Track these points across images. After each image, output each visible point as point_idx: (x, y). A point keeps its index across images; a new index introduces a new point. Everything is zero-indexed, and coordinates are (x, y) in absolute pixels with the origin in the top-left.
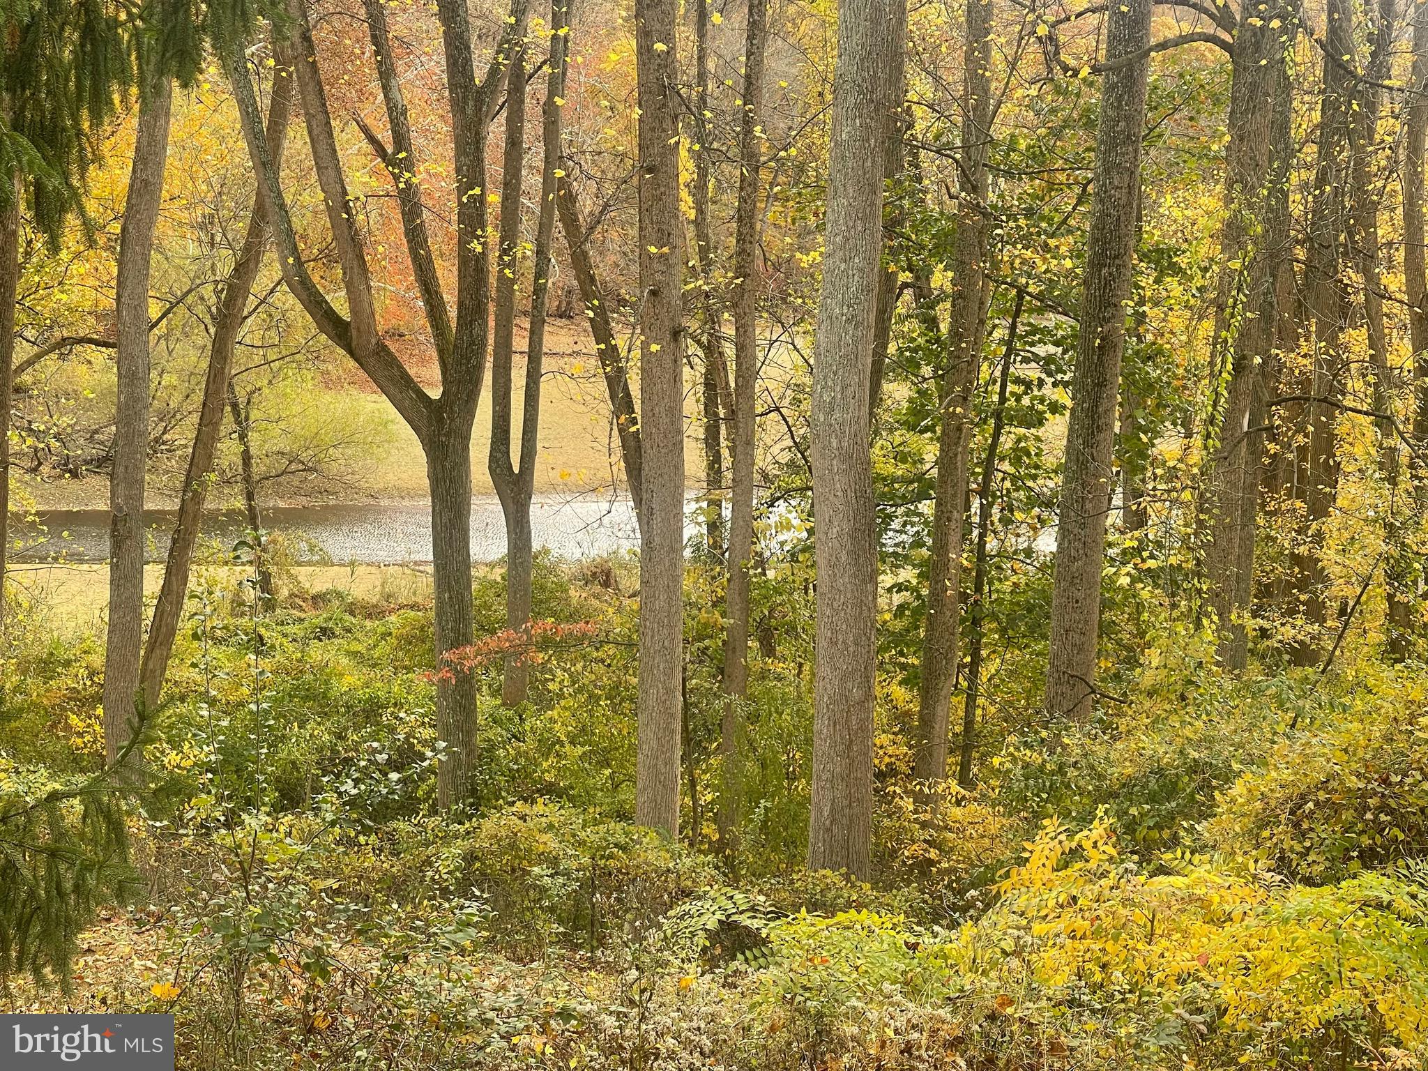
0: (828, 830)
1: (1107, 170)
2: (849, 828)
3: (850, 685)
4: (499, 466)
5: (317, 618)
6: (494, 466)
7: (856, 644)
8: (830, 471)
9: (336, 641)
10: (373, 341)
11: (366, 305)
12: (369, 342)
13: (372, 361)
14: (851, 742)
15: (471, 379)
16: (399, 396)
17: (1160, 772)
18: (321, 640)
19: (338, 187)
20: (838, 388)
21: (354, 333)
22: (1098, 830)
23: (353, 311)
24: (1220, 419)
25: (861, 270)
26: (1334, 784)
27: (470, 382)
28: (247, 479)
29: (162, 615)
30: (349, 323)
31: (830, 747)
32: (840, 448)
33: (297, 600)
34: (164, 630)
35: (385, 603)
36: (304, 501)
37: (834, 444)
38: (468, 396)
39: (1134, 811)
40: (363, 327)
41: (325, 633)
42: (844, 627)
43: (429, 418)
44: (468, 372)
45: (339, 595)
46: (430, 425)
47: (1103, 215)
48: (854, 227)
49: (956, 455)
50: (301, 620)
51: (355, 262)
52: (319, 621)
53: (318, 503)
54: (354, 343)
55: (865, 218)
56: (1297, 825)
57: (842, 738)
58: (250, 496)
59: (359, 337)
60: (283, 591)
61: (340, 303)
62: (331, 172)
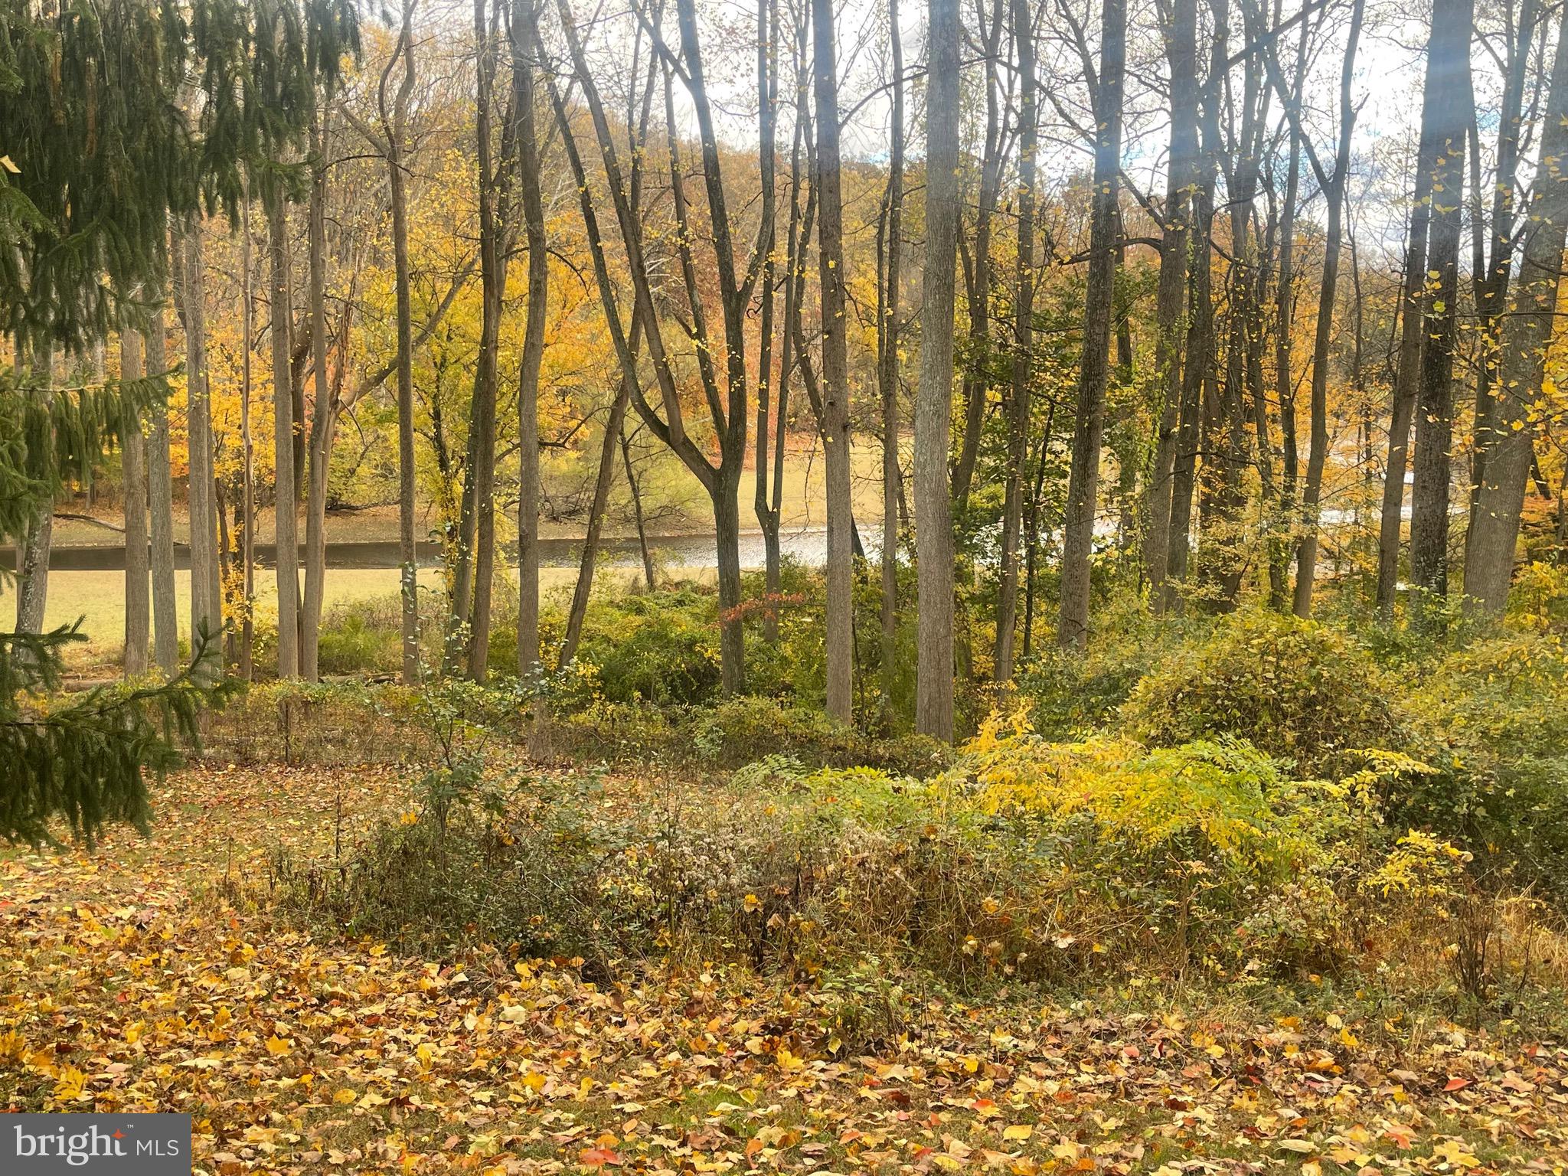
0: (927, 711)
1: (1092, 324)
2: (940, 710)
3: (938, 627)
4: (760, 507)
5: (676, 594)
6: (758, 507)
7: (942, 603)
8: (925, 502)
9: (685, 607)
10: (682, 437)
11: (677, 417)
12: (679, 438)
14: (940, 659)
16: (697, 468)
17: (1108, 676)
18: (677, 607)
19: (660, 350)
20: (929, 454)
21: (671, 432)
22: (1021, 715)
23: (670, 421)
24: (1153, 466)
25: (942, 384)
26: (1196, 682)
27: (737, 459)
28: (639, 519)
29: (579, 593)
30: (668, 427)
31: (927, 663)
32: (930, 488)
33: (667, 585)
34: (580, 601)
35: (715, 587)
36: (678, 532)
37: (927, 487)
38: (736, 467)
39: (1093, 700)
40: (676, 429)
41: (680, 603)
42: (934, 593)
43: (714, 480)
45: (689, 582)
46: (715, 484)
47: (1090, 350)
48: (936, 359)
49: (1013, 495)
50: (668, 596)
51: (670, 392)
52: (677, 597)
53: (685, 533)
54: (671, 440)
55: (943, 353)
56: (1174, 708)
57: (934, 658)
58: (640, 528)
59: (674, 435)
60: (659, 580)
61: (662, 415)
62: (655, 342)
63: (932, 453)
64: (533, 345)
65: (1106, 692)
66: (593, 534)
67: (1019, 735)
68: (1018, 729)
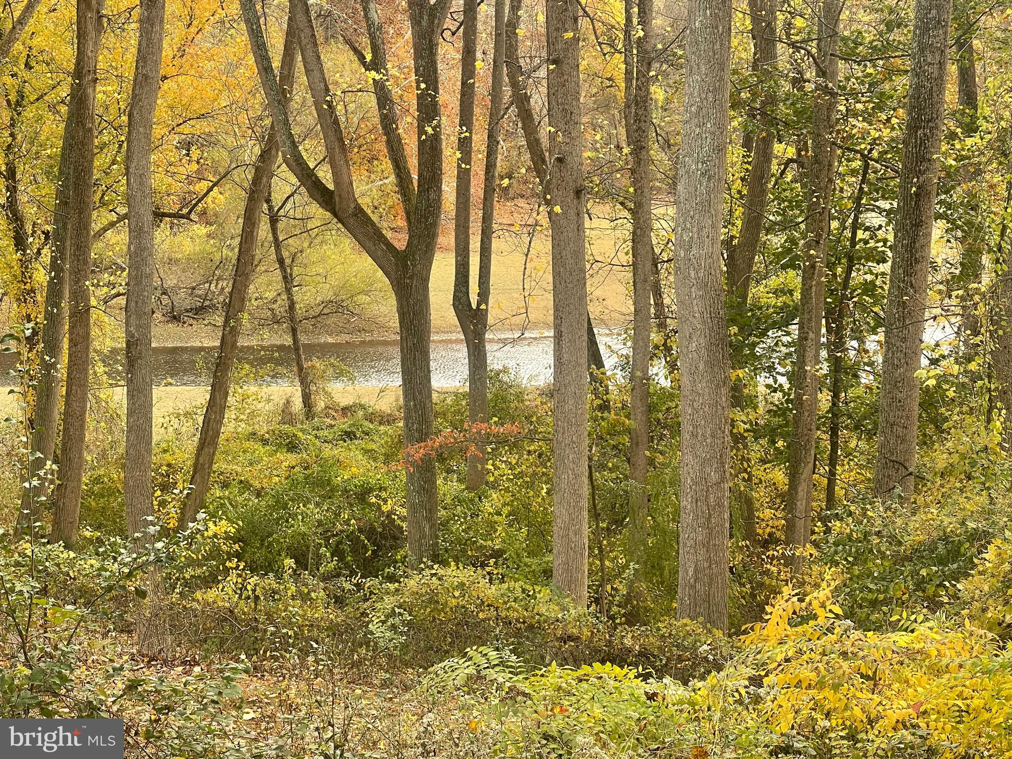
0: (693, 587)
1: (922, 51)
2: (710, 585)
3: (708, 470)
4: (460, 303)
5: (344, 424)
6: (457, 303)
7: (713, 436)
8: (690, 296)
9: (356, 442)
10: (352, 206)
11: (346, 178)
12: (349, 207)
13: (352, 221)
14: (710, 515)
15: (429, 234)
16: (373, 248)
18: (345, 441)
19: (322, 85)
20: (695, 230)
21: (337, 199)
22: (823, 593)
23: (336, 183)
25: (713, 133)
27: (428, 236)
28: (292, 320)
29: (209, 421)
30: (333, 192)
31: (693, 520)
32: (697, 278)
33: (330, 411)
34: (211, 433)
35: (397, 413)
36: (347, 338)
37: (693, 275)
38: (426, 247)
39: (924, 572)
40: (344, 195)
41: (349, 435)
42: (703, 422)
43: (396, 265)
44: (426, 228)
45: (362, 407)
46: (398, 270)
48: (706, 99)
49: (811, 287)
50: (332, 426)
51: (336, 143)
52: (345, 427)
53: (357, 339)
54: (337, 209)
55: (715, 91)
57: (703, 513)
58: (294, 331)
59: (341, 202)
60: (320, 405)
61: (325, 175)
62: (316, 74)
63: (700, 229)
64: (146, 77)
65: (942, 561)
66: (229, 338)
67: (821, 621)
68: (820, 612)
